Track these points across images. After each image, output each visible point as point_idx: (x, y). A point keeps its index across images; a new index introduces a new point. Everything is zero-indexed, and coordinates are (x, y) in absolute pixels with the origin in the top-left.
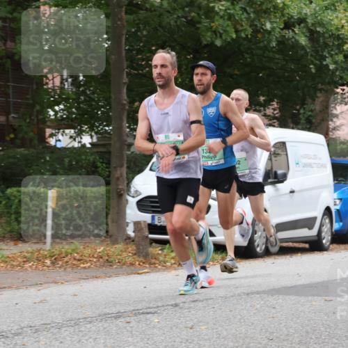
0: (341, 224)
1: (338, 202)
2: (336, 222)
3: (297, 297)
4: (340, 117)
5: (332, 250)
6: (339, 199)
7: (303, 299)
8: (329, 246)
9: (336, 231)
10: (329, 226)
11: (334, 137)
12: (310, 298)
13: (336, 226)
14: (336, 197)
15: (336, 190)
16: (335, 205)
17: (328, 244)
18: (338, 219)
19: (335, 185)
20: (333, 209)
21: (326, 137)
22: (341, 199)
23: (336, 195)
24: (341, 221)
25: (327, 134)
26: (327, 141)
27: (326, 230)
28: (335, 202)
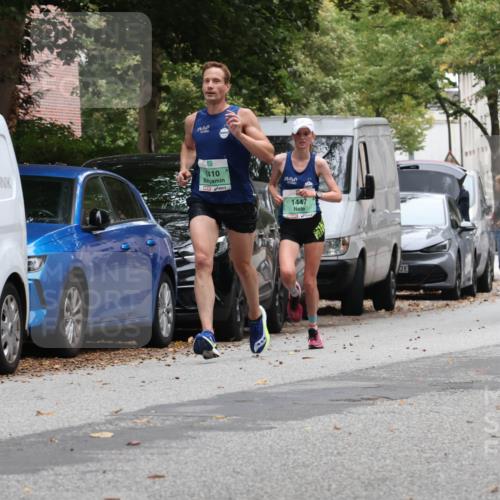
1: (37, 262)
2: (30, 310)
5: (23, 372)
6: (39, 257)
8: (16, 363)
10: (16, 316)
11: (27, 118)
14: (33, 254)
15: (31, 238)
16: (29, 270)
17: (15, 357)
19: (29, 226)
20: (27, 278)
21: (8, 120)
22: (43, 258)
23: (31, 249)
25: (13, 112)
26: (10, 128)
27: (10, 325)
28: (29, 263)
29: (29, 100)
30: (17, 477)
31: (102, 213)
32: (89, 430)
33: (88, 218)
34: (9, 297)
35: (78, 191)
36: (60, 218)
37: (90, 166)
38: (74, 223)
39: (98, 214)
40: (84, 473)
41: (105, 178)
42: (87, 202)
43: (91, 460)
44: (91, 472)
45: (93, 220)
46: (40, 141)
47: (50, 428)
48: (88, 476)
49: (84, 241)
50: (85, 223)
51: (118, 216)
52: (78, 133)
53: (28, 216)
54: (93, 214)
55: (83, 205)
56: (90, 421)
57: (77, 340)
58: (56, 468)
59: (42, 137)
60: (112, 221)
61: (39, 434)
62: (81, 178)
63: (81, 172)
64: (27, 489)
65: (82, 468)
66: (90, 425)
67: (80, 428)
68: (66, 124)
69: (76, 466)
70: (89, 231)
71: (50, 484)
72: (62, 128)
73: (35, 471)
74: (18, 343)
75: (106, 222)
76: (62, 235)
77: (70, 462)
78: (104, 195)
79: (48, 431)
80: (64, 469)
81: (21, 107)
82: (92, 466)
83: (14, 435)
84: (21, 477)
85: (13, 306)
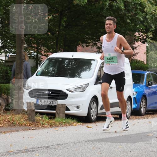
0: (136, 105)
1: (135, 93)
2: (134, 104)
3: (112, 143)
4: (137, 48)
5: (131, 119)
6: (135, 92)
7: (115, 144)
8: (130, 117)
9: (133, 109)
10: (130, 106)
11: (134, 59)
12: (119, 144)
13: (134, 106)
14: (134, 91)
15: (134, 87)
16: (133, 95)
17: (129, 115)
18: (135, 103)
19: (133, 85)
20: (132, 97)
21: (129, 59)
22: (136, 92)
23: (134, 90)
24: (136, 104)
25: (130, 58)
26: (130, 61)
27: (128, 108)
28: (133, 93)
29: (134, 55)
30: (130, 144)
31: (151, 82)
32: (147, 134)
33: (147, 83)
34: (128, 101)
35: (145, 77)
36: (141, 83)
37: (148, 71)
38: (144, 84)
39: (150, 82)
40: (146, 144)
41: (152, 74)
42: (147, 79)
43: (147, 141)
44: (147, 144)
45: (149, 84)
46: (136, 64)
47: (138, 133)
48: (147, 145)
49: (146, 89)
50: (146, 84)
51: (155, 83)
52: (145, 63)
53: (133, 82)
54: (149, 82)
55: (146, 80)
56: (147, 131)
57: (144, 112)
58: (139, 142)
59: (137, 64)
60: (153, 84)
61: (135, 134)
62: (146, 74)
63: (146, 72)
64: (132, 147)
65: (145, 142)
66: (147, 132)
67: (145, 133)
68: (143, 61)
69: (144, 142)
70: (148, 86)
71: (138, 146)
72: (142, 62)
73: (134, 143)
74: (130, 112)
75: (152, 84)
76: (141, 87)
77: (142, 141)
78: (151, 78)
79: (137, 134)
80: (141, 143)
81: (132, 56)
82: (148, 142)
83: (129, 134)
84: (131, 144)
85: (129, 103)
